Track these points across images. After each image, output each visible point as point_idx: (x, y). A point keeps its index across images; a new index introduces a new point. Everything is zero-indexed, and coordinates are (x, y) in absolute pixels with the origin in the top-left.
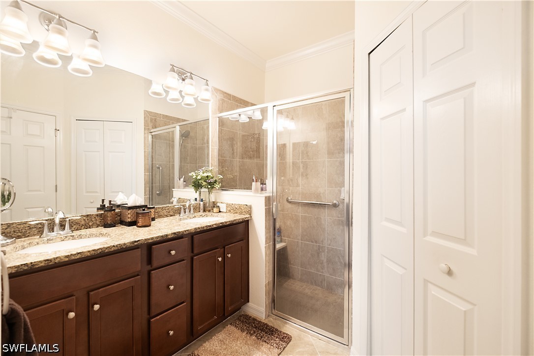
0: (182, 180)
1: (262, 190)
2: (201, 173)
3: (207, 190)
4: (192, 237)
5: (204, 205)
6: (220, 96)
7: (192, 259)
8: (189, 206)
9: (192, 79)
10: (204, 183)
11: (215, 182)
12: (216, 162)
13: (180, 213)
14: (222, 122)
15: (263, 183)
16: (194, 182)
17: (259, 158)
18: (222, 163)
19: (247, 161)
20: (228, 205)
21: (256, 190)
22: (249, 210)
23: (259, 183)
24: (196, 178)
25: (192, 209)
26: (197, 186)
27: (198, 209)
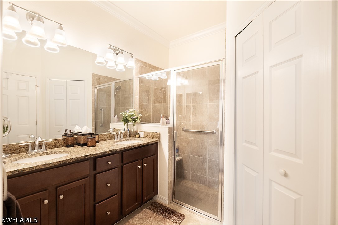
0: (116, 117)
1: (167, 123)
2: (128, 113)
3: (132, 123)
4: (122, 153)
6: (140, 64)
7: (122, 167)
10: (130, 119)
11: (137, 118)
12: (137, 106)
13: (114, 138)
14: (141, 81)
15: (167, 119)
16: (124, 119)
17: (165, 103)
19: (157, 105)
20: (145, 133)
21: (163, 123)
22: (158, 136)
24: (125, 116)
25: (122, 135)
26: (126, 121)
27: (126, 136)
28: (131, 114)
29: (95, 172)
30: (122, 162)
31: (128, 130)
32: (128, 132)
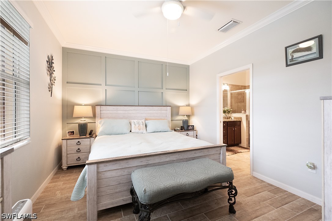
1: (245, 113)
2: (226, 109)
5: (227, 117)
6: (231, 86)
7: (227, 128)
10: (227, 111)
11: (230, 111)
12: (230, 106)
14: (231, 94)
15: (245, 111)
17: (244, 102)
18: (231, 106)
19: (239, 104)
20: (234, 117)
21: (243, 113)
22: (241, 118)
23: (244, 111)
30: (227, 126)
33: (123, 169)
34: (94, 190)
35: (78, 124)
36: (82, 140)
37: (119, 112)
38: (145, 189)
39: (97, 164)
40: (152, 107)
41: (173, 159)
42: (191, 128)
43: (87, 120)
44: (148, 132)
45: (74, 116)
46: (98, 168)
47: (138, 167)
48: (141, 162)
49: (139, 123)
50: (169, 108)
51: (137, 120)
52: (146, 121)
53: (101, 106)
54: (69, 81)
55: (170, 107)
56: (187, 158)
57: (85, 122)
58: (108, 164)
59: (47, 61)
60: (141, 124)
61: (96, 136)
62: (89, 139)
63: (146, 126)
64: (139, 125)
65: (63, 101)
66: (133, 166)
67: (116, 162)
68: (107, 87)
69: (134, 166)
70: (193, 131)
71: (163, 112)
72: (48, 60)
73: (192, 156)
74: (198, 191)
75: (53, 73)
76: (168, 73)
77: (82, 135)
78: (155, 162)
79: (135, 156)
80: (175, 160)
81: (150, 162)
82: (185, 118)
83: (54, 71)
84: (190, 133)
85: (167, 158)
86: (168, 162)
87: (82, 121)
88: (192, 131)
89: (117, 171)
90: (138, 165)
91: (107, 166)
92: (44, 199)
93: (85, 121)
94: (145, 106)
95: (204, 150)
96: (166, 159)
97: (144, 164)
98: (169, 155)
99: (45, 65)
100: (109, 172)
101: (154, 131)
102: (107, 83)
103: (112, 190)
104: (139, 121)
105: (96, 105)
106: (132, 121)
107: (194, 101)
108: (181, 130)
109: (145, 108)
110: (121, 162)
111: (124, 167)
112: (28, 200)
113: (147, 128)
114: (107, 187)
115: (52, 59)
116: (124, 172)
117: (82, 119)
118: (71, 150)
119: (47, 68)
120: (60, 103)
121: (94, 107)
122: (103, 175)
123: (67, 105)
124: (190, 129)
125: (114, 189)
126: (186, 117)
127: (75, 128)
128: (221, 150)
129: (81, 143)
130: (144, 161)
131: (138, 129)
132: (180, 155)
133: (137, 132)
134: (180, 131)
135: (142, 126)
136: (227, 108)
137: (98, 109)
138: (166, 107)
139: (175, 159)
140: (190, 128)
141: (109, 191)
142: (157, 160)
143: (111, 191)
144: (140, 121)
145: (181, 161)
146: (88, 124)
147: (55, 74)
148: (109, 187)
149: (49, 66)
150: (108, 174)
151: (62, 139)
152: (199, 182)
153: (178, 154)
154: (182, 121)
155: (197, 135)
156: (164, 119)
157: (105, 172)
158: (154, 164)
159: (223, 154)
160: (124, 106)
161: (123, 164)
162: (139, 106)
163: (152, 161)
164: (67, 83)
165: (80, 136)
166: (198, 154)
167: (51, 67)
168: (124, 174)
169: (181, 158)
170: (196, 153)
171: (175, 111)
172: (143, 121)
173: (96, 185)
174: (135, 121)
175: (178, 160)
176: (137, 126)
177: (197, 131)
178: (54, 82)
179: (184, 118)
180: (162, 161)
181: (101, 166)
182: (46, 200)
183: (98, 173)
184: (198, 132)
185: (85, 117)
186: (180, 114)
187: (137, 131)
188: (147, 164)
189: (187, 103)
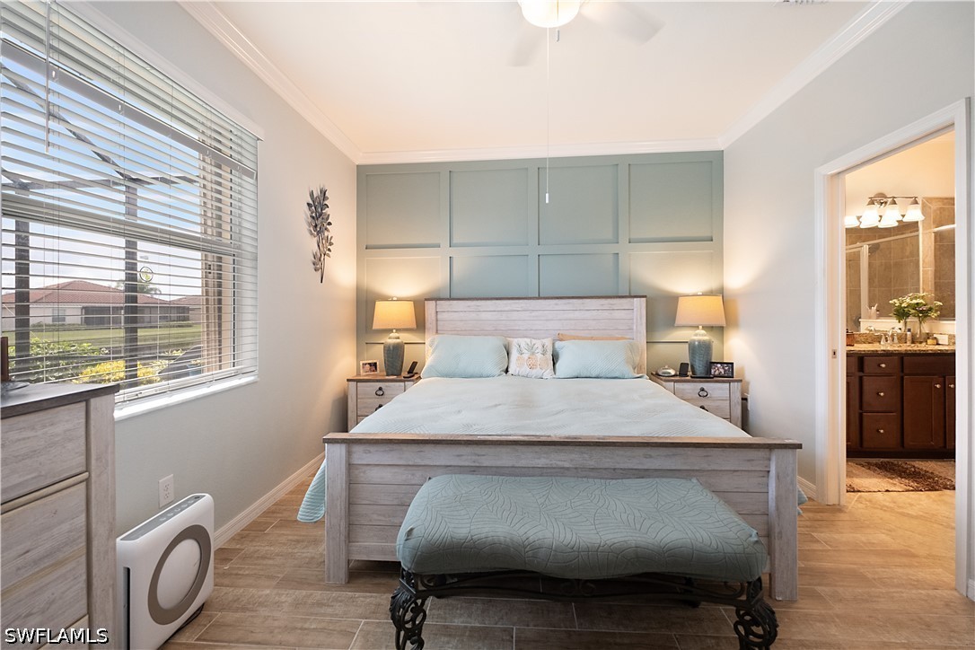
0: (874, 309)
2: (908, 300)
3: (916, 320)
4: (902, 358)
5: (914, 336)
7: (902, 378)
8: (893, 335)
9: (895, 203)
10: (913, 311)
11: (930, 310)
12: (931, 286)
13: (880, 342)
16: (897, 311)
24: (900, 306)
25: (896, 338)
26: (901, 314)
27: (903, 340)
28: (915, 301)
29: (861, 374)
30: (902, 371)
31: (909, 330)
32: (909, 333)
33: (410, 468)
34: (341, 505)
35: (382, 346)
36: (387, 384)
37: (484, 316)
38: (412, 529)
39: (349, 443)
40: (580, 301)
41: (560, 464)
42: (722, 371)
43: (405, 337)
44: (557, 376)
45: (375, 327)
46: (349, 453)
47: (450, 468)
48: (458, 456)
49: (531, 349)
50: (639, 304)
51: (528, 340)
52: (558, 344)
53: (438, 302)
54: (371, 243)
55: (645, 299)
56: (614, 469)
57: (398, 340)
58: (373, 448)
59: (308, 204)
60: (540, 350)
61: (420, 378)
62: (402, 384)
63: (555, 359)
64: (533, 354)
65: (359, 290)
66: (435, 464)
67: (390, 446)
68: (453, 252)
69: (438, 464)
70: (729, 382)
71: (617, 314)
72: (311, 202)
73: (633, 464)
74: (587, 581)
75: (326, 229)
76: (547, 195)
77: (390, 373)
78: (499, 463)
79: (440, 438)
80: (568, 469)
81: (486, 462)
82: (701, 336)
83: (330, 224)
84: (717, 390)
85: (539, 458)
86: (545, 471)
87: (391, 340)
88: (723, 382)
89: (396, 470)
90: (452, 463)
91: (370, 452)
92: (284, 507)
93: (398, 338)
94: (557, 298)
95: (689, 451)
96: (537, 461)
97: (466, 464)
98: (545, 448)
99: (302, 214)
100: (376, 468)
101: (575, 374)
102: (455, 241)
103: (384, 516)
104: (534, 341)
105: (426, 300)
106: (514, 342)
107: (738, 276)
108: (681, 375)
109: (556, 304)
110: (404, 447)
111: (411, 463)
112: (207, 495)
113: (557, 365)
114: (371, 507)
115: (325, 198)
116: (413, 475)
117: (392, 335)
118: (365, 407)
119: (310, 220)
120: (353, 296)
121: (419, 304)
122: (362, 474)
123: (366, 301)
124: (715, 376)
125: (389, 516)
126: (703, 332)
127: (377, 355)
128: (769, 460)
129: (386, 393)
130: (466, 457)
131: (526, 366)
132: (586, 456)
133: (525, 374)
134: (678, 378)
135: (539, 356)
136: (916, 298)
137: (430, 306)
138: (629, 299)
139: (567, 465)
140: (717, 373)
141: (375, 517)
142: (506, 458)
143: (380, 518)
144: (538, 343)
145: (592, 474)
146: (406, 346)
147: (332, 232)
148: (375, 507)
149: (314, 215)
150: (375, 475)
151: (348, 380)
152: (588, 550)
153: (577, 448)
154: (687, 345)
155: (744, 399)
156: (618, 339)
157: (368, 467)
158: (497, 467)
159: (778, 477)
160: (497, 299)
161: (410, 456)
162: (539, 298)
163: (489, 458)
164: (368, 247)
165: (387, 375)
166: (659, 461)
167: (320, 215)
168: (413, 482)
169: (592, 463)
170: (651, 457)
171: (662, 311)
172: (548, 342)
173: (344, 494)
174: (523, 342)
175: (579, 470)
176: (526, 356)
177: (748, 383)
178: (329, 250)
179: (696, 335)
180: (523, 463)
181: (357, 449)
182: (285, 510)
183: (350, 466)
184: (751, 388)
185: (398, 330)
186: (679, 321)
187: (525, 370)
188: (477, 465)
189: (712, 284)
